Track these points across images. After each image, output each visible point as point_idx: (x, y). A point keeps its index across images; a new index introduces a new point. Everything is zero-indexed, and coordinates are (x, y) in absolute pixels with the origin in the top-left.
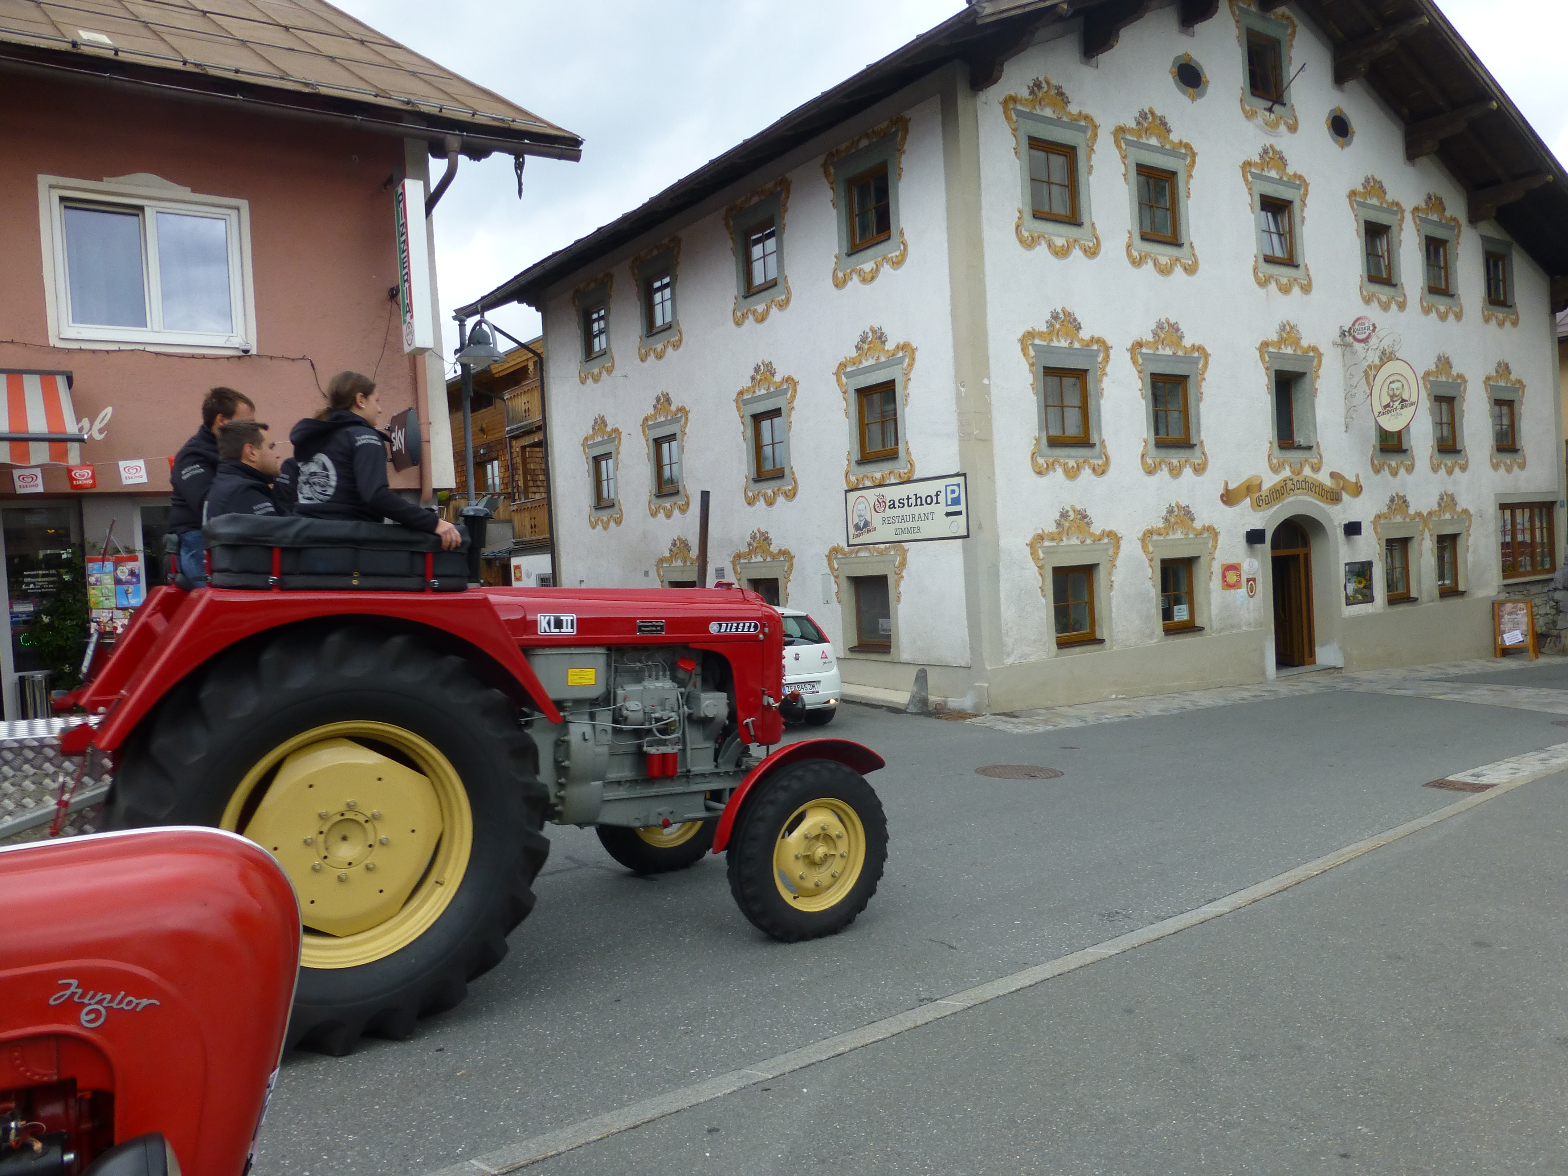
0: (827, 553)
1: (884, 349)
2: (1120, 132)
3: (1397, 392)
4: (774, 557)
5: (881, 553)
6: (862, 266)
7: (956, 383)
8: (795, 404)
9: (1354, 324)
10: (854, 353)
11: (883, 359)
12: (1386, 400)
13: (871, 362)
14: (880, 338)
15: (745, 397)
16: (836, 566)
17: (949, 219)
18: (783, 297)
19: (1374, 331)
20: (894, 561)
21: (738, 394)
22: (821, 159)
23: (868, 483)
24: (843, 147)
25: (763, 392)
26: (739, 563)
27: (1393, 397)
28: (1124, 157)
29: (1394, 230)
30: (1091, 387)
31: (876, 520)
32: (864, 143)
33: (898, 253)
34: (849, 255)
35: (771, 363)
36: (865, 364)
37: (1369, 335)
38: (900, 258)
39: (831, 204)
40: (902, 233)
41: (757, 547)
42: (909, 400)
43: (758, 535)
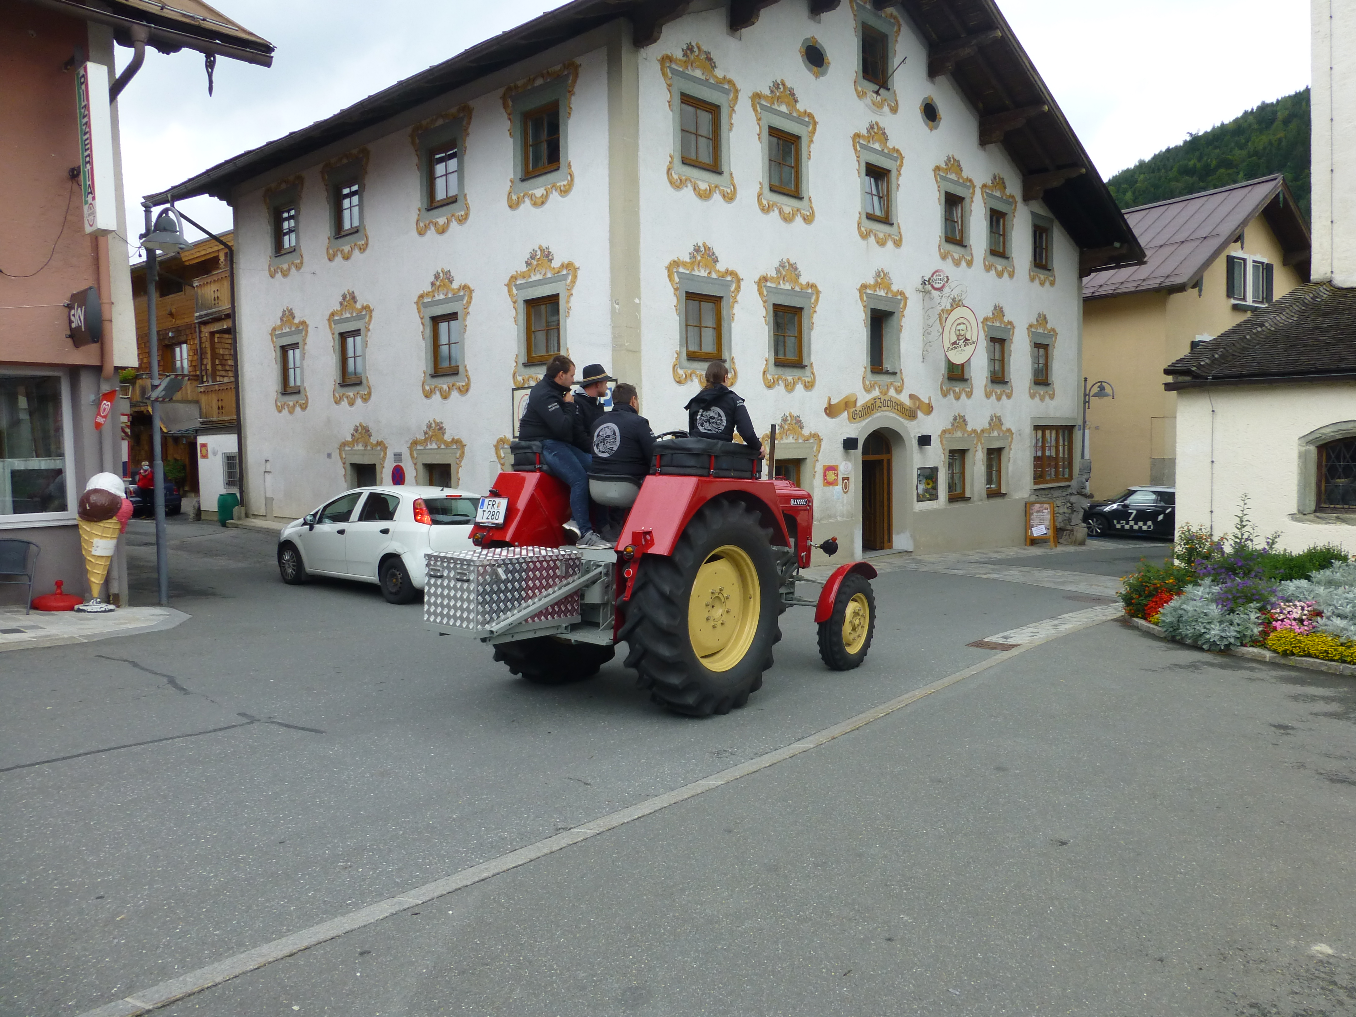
0: (495, 443)
1: (550, 266)
2: (756, 97)
3: (962, 333)
4: (447, 445)
6: (534, 191)
7: (612, 300)
8: (470, 310)
9: (932, 276)
10: (524, 268)
11: (549, 275)
12: (954, 339)
13: (539, 277)
14: (547, 256)
15: (426, 300)
16: (503, 455)
17: (611, 156)
18: (463, 213)
19: (947, 282)
21: (419, 297)
22: (501, 91)
24: (520, 83)
25: (442, 297)
26: (416, 449)
27: (958, 336)
28: (759, 119)
29: (967, 201)
30: (724, 312)
32: (539, 82)
33: (565, 183)
34: (523, 180)
35: (449, 271)
36: (534, 278)
37: (943, 286)
38: (567, 187)
39: (508, 133)
40: (569, 166)
41: (432, 436)
42: (571, 312)
43: (433, 425)
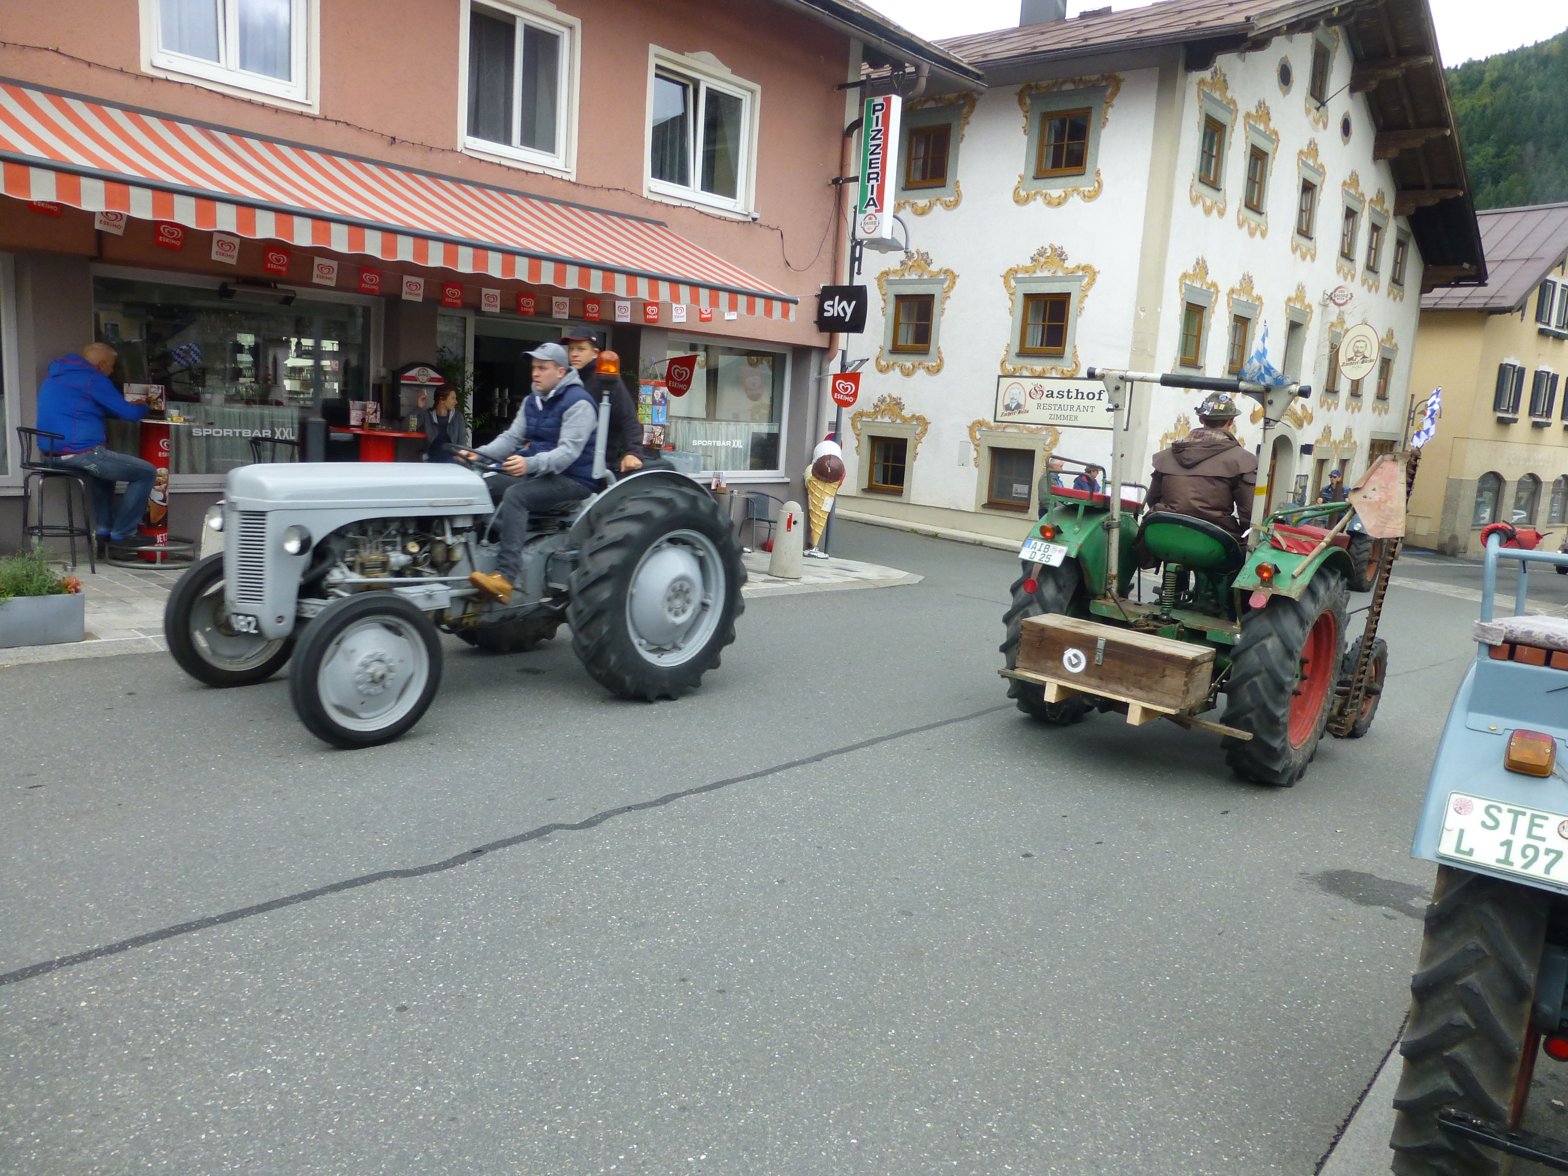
0: (970, 424)
1: (1062, 266)
2: (1248, 115)
3: (1361, 350)
4: (905, 420)
5: (1031, 432)
6: (1049, 191)
7: (1136, 307)
8: (951, 294)
9: (1335, 291)
10: (1028, 263)
11: (1060, 274)
12: (1351, 354)
13: (1046, 274)
14: (1060, 255)
15: (891, 278)
16: (978, 436)
17: (1152, 173)
18: (952, 199)
20: (1045, 440)
21: (882, 273)
22: (1018, 88)
23: (1025, 373)
24: (1044, 84)
25: (914, 277)
26: (861, 421)
27: (1356, 353)
28: (1247, 138)
29: (1359, 215)
30: (1205, 321)
31: (1030, 404)
32: (1069, 86)
33: (1091, 189)
34: (1036, 178)
35: (927, 254)
36: (1039, 274)
37: (1346, 302)
38: (1092, 193)
39: (1022, 130)
40: (1098, 173)
41: (885, 410)
42: (1083, 312)
43: (888, 400)
